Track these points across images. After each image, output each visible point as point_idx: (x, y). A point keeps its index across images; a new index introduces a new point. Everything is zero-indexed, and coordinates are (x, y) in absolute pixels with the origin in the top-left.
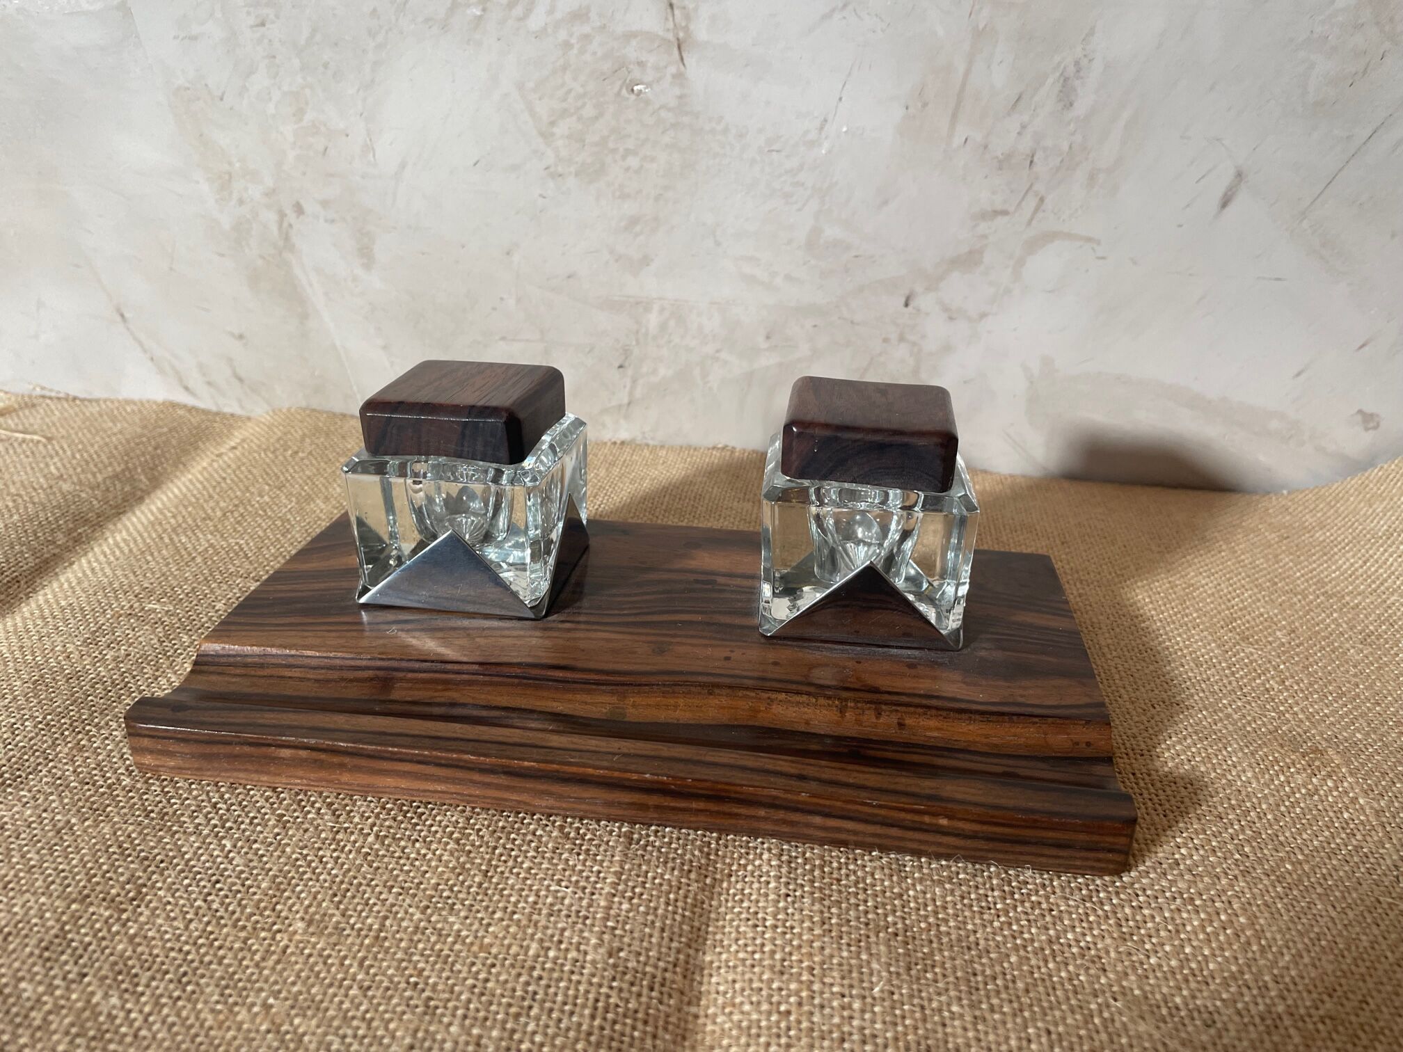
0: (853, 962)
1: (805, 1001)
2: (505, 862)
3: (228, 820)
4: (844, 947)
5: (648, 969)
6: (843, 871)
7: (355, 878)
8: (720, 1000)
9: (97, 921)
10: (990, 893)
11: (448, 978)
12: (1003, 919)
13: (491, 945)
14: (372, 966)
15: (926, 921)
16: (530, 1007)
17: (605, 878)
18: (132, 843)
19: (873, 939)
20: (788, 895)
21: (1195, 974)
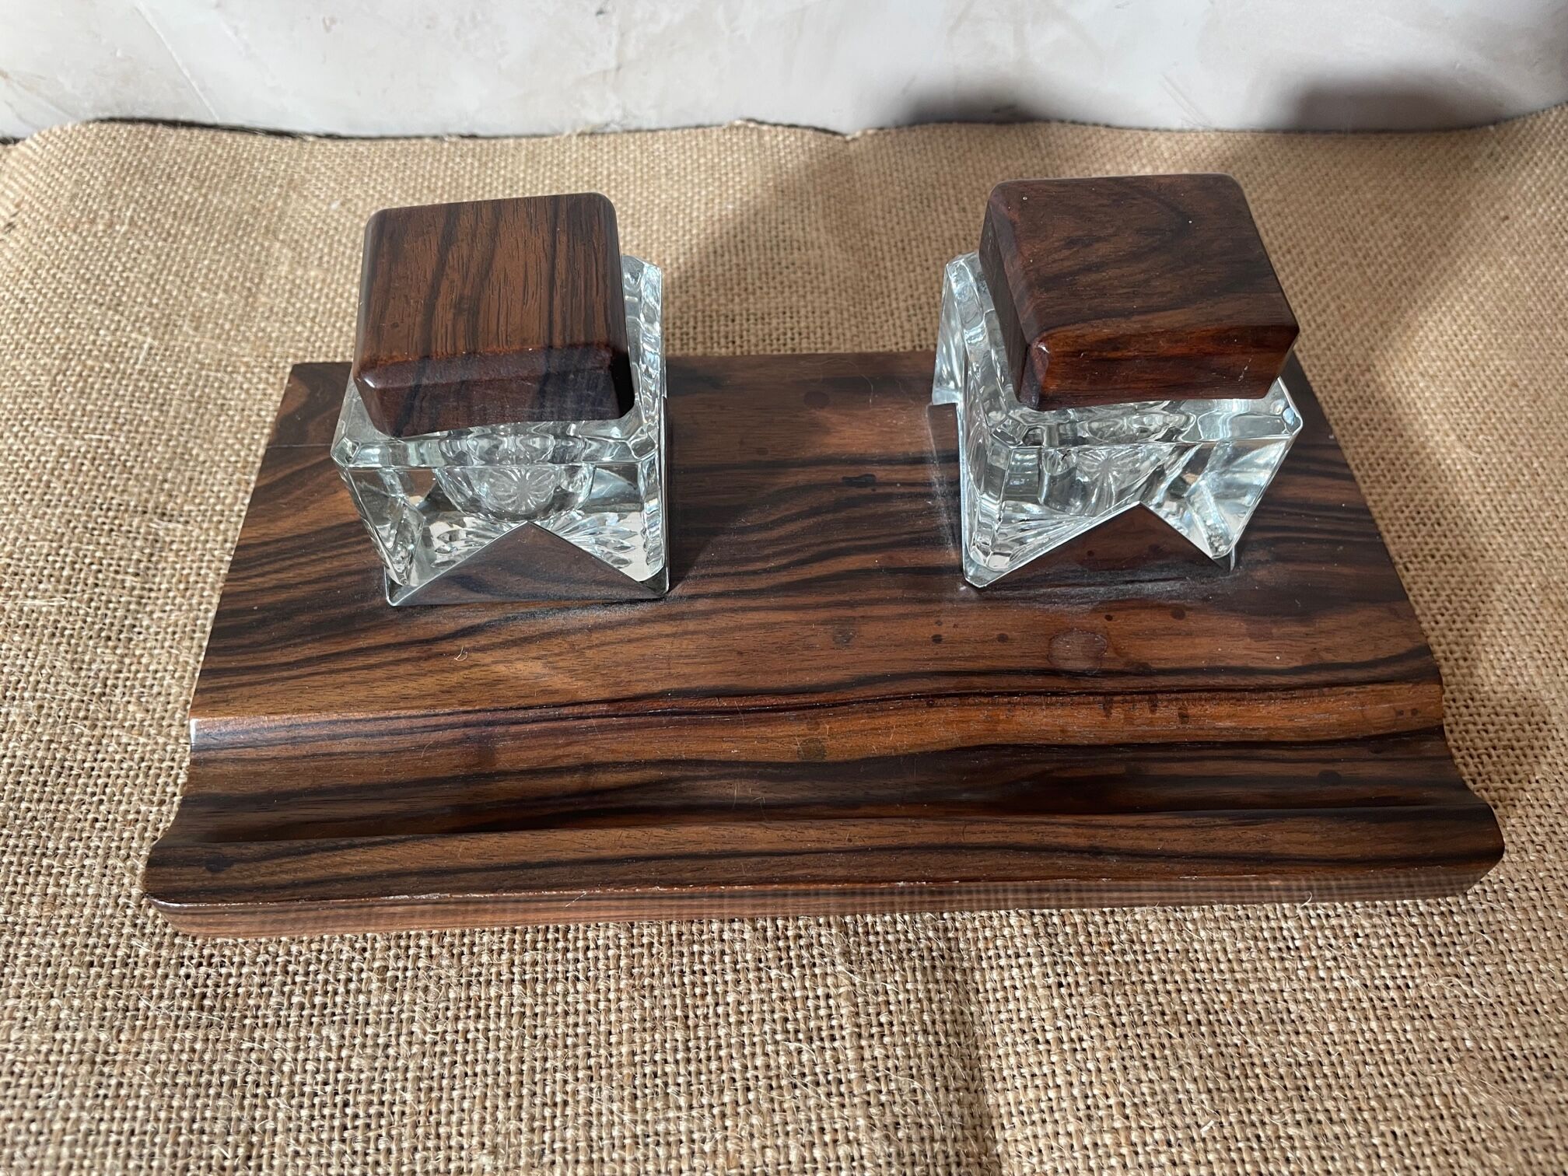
2: (703, 996)
3: (314, 993)
4: (1150, 1062)
5: (937, 1147)
7: (522, 1061)
13: (739, 1152)
15: (1225, 990)
17: (838, 1008)
18: (202, 1061)
19: (1176, 1037)
20: (1060, 985)
21: (1523, 1003)
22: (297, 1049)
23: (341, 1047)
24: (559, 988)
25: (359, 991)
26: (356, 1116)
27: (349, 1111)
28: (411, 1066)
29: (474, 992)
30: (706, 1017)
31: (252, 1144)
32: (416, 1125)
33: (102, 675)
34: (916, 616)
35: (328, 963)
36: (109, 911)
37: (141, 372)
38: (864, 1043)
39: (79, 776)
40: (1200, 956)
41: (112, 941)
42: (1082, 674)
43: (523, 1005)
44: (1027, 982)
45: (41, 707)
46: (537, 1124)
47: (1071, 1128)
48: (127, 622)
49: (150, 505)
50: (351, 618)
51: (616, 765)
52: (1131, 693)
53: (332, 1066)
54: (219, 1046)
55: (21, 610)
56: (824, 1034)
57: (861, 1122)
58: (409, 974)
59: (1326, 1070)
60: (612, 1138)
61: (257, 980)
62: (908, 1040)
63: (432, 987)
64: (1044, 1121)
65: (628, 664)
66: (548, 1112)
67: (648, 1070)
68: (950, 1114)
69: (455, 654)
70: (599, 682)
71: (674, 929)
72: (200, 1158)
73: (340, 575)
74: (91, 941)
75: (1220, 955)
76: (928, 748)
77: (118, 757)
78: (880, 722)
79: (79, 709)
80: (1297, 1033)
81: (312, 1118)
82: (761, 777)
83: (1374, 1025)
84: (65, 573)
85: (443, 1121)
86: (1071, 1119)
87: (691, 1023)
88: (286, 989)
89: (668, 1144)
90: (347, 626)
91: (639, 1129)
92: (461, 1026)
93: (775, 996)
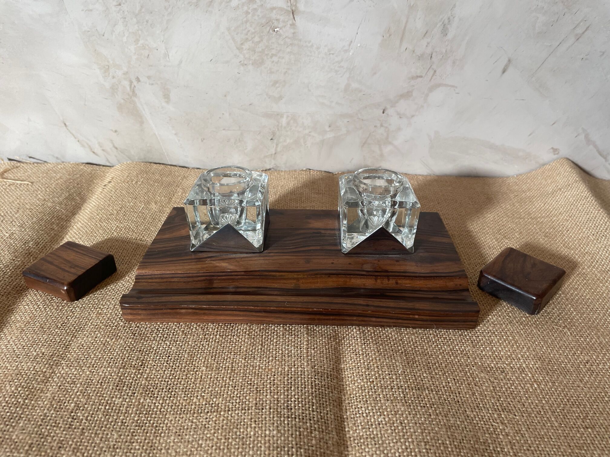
0: (390, 363)
1: (377, 377)
2: (267, 340)
3: (164, 334)
4: (387, 359)
5: (325, 371)
6: (381, 333)
7: (217, 351)
8: (350, 379)
9: (132, 374)
10: (430, 336)
11: (261, 381)
12: (435, 344)
13: (272, 369)
14: (233, 379)
15: (411, 348)
16: (291, 387)
17: (303, 343)
18: (133, 345)
19: (395, 355)
20: (365, 343)
21: (497, 357)
22: (158, 345)
23: (169, 345)
24: (229, 337)
25: (176, 335)
26: (171, 359)
28: (188, 350)
29: (207, 336)
30: (267, 344)
31: (143, 363)
32: (187, 361)
35: (169, 329)
36: (114, 316)
38: (309, 350)
40: (405, 341)
41: (114, 322)
43: (219, 340)
44: (356, 343)
46: (219, 363)
47: (363, 371)
52: (382, 276)
53: (167, 349)
54: (138, 343)
56: (299, 348)
57: (305, 364)
58: (190, 332)
59: (437, 365)
60: (238, 365)
61: (150, 331)
62: (321, 350)
63: (196, 335)
64: (356, 370)
66: (222, 361)
67: (250, 353)
68: (330, 366)
69: (206, 261)
71: (262, 327)
74: (108, 322)
75: (411, 341)
80: (430, 357)
81: (160, 359)
83: (452, 358)
85: (194, 361)
86: (363, 369)
87: (263, 345)
88: (157, 333)
89: (253, 367)
91: (246, 364)
92: (202, 343)
93: (287, 340)
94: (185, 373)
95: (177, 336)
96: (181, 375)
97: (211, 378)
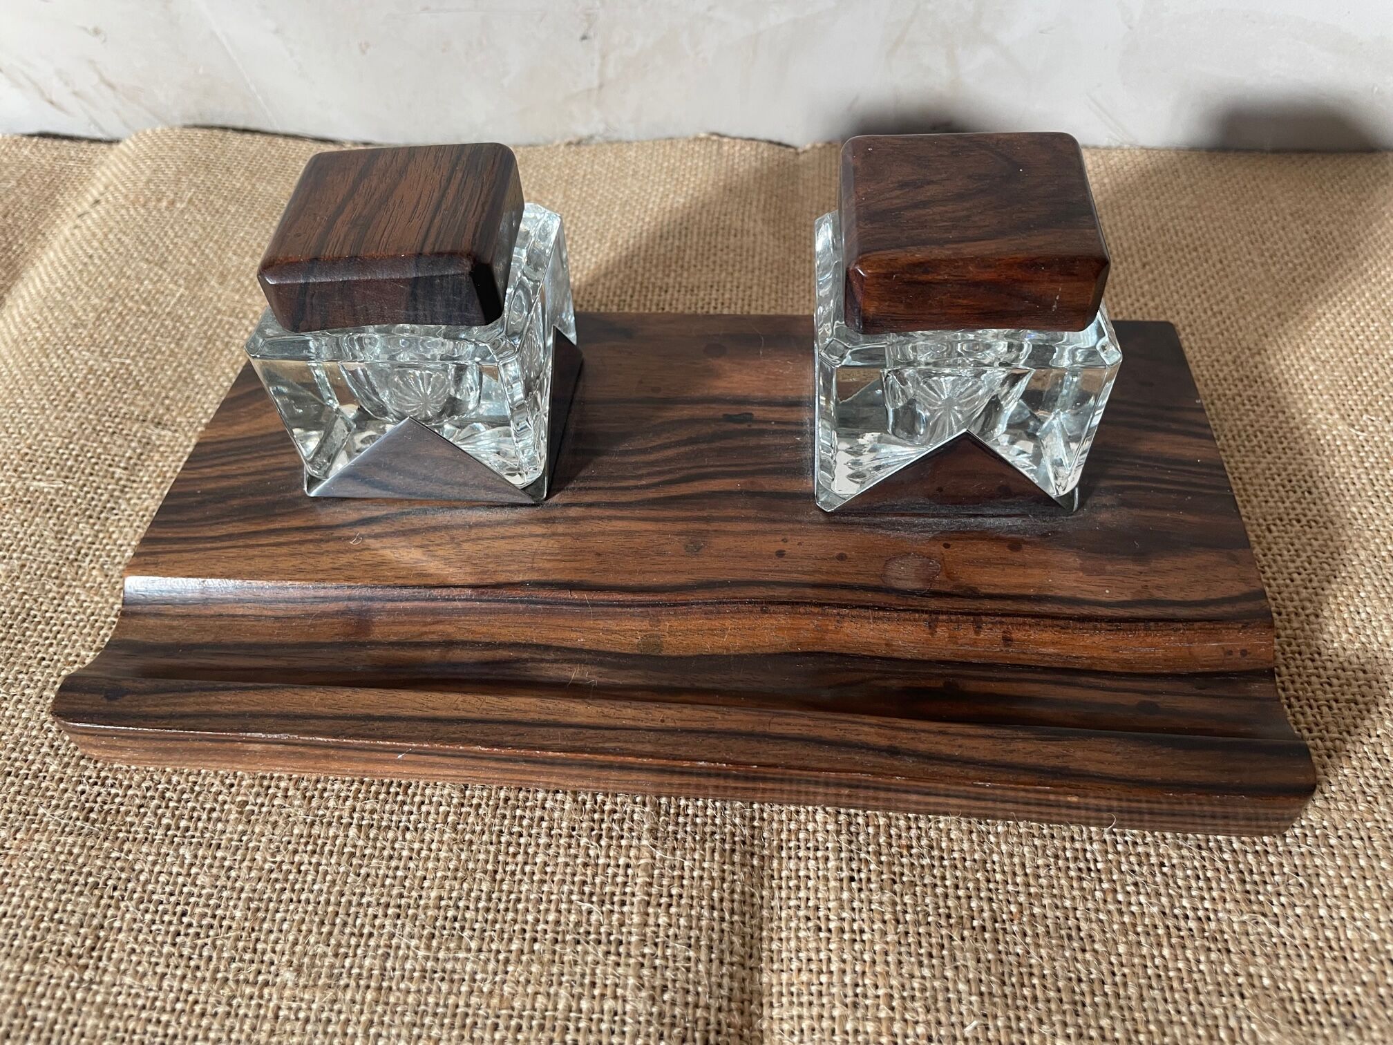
0: (937, 984)
2: (515, 855)
3: (181, 817)
4: (925, 960)
5: (699, 1013)
7: (342, 894)
9: (57, 986)
13: (514, 996)
15: (1016, 902)
17: (635, 876)
18: (75, 863)
19: (957, 939)
20: (852, 879)
21: (1331, 948)
22: (155, 863)
23: (192, 865)
24: (390, 835)
25: (219, 820)
26: (190, 925)
27: (185, 920)
28: (247, 887)
29: (315, 831)
30: (513, 873)
31: (99, 938)
32: (238, 939)
33: (78, 545)
34: (764, 533)
35: (199, 793)
36: (34, 733)
37: (169, 314)
38: (651, 910)
39: (39, 623)
40: (997, 867)
41: (30, 757)
42: (912, 593)
43: (355, 846)
44: (820, 873)
45: (23, 566)
46: (342, 950)
47: (836, 1013)
48: (109, 505)
49: (150, 416)
50: (274, 504)
51: (473, 644)
52: (956, 614)
53: (181, 880)
54: (93, 853)
55: (28, 489)
56: (616, 899)
57: (631, 981)
58: (264, 809)
59: (1108, 989)
60: (404, 970)
61: (138, 801)
62: (693, 912)
63: (281, 822)
64: (811, 1004)
65: (497, 557)
66: (353, 941)
67: (450, 914)
68: (720, 986)
69: (350, 538)
70: (468, 570)
71: (502, 794)
72: (53, 943)
73: (274, 470)
74: (14, 755)
75: (1018, 870)
76: (758, 651)
77: (74, 610)
78: (717, 624)
79: (52, 570)
80: (1084, 951)
81: (153, 922)
82: (601, 664)
83: (1166, 952)
84: (69, 463)
85: (263, 938)
86: (837, 1004)
87: (498, 877)
88: (160, 811)
89: (452, 981)
90: (268, 511)
91: (429, 965)
92: (297, 858)
93: (579, 861)
94: (226, 992)
95: (220, 826)
96: (212, 1000)
97: (307, 1020)
